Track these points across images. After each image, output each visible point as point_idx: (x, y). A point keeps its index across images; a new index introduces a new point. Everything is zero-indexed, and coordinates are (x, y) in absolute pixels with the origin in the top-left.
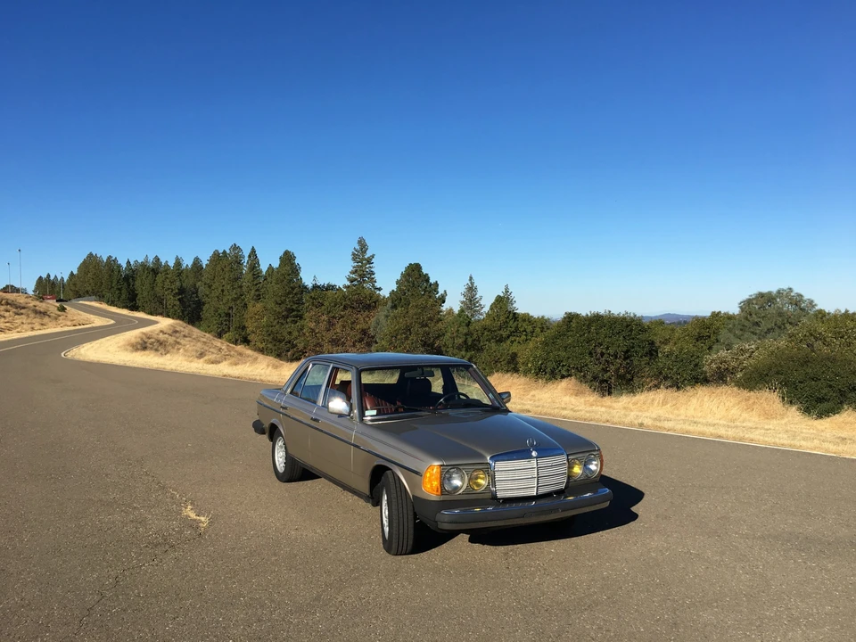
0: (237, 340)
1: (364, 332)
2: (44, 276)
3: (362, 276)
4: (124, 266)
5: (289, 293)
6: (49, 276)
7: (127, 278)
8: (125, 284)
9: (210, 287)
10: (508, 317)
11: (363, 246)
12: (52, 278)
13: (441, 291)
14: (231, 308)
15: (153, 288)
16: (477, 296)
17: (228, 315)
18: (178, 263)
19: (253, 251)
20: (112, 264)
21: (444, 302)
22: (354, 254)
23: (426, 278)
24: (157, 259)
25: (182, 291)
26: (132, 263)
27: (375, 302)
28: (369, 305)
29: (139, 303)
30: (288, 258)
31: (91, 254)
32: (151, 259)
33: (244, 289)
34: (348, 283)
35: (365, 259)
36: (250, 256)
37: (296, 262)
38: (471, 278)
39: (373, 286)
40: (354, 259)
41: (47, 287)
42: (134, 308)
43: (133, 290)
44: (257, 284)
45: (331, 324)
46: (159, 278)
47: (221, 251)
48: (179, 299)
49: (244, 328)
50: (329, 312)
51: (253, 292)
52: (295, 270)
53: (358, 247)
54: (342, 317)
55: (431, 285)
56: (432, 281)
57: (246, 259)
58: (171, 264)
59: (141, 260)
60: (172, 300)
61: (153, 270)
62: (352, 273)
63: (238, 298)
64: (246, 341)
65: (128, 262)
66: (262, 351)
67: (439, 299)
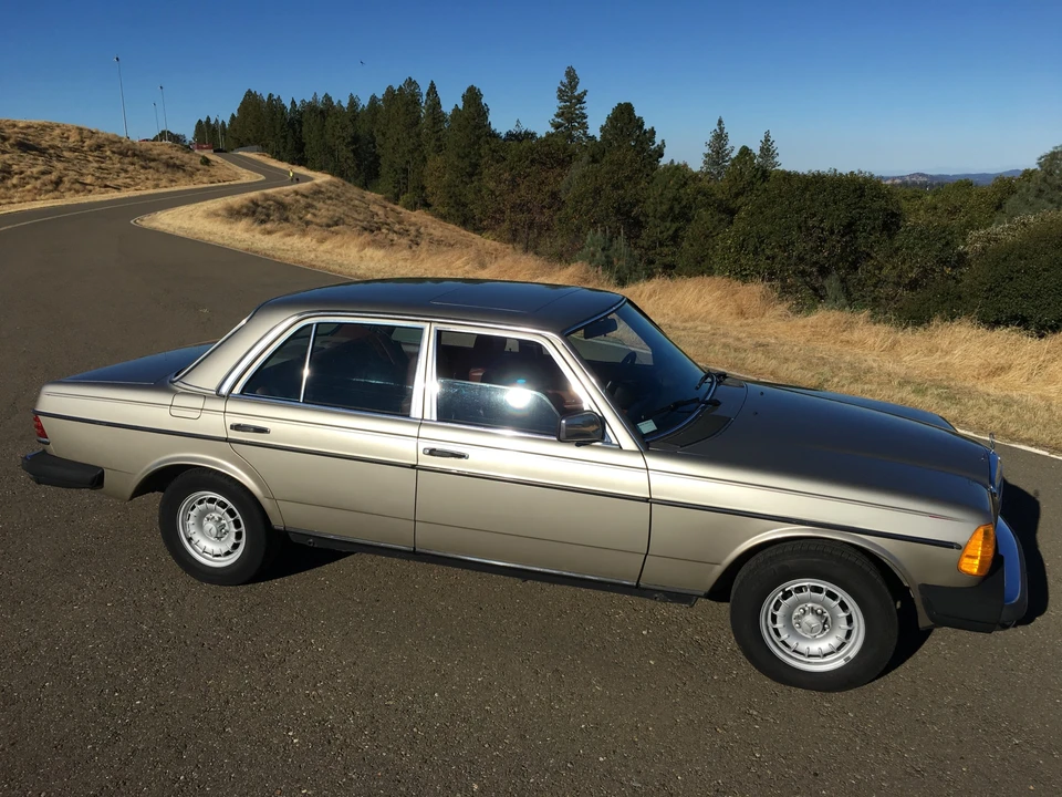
0: (416, 204)
1: (554, 195)
2: (204, 120)
3: (570, 121)
4: (289, 107)
5: (475, 143)
6: (208, 118)
7: (291, 124)
8: (291, 131)
9: (384, 135)
10: (755, 176)
11: (572, 77)
12: (212, 122)
13: (658, 141)
14: (408, 162)
15: (322, 135)
16: (727, 147)
17: (405, 171)
18: (353, 103)
19: (432, 87)
20: (274, 105)
21: (662, 155)
22: (560, 90)
23: (639, 123)
24: (328, 98)
25: (356, 139)
26: (298, 103)
27: (570, 156)
28: (563, 161)
29: (307, 154)
30: (473, 96)
31: (249, 91)
32: (320, 97)
33: (423, 137)
34: (552, 130)
35: (575, 97)
36: (428, 94)
37: (483, 101)
38: (720, 122)
39: (585, 133)
40: (560, 98)
41: (208, 134)
42: (301, 162)
43: (300, 139)
44: (438, 132)
45: (514, 184)
46: (330, 121)
47: (396, 87)
48: (353, 151)
49: (423, 188)
50: (512, 169)
51: (433, 142)
52: (482, 113)
53: (565, 81)
54: (529, 175)
55: (645, 132)
56: (647, 127)
57: (425, 98)
58: (345, 104)
59: (309, 99)
60: (344, 152)
61: (322, 112)
62: (558, 116)
63: (416, 149)
64: (426, 205)
65: (293, 102)
66: (444, 218)
67: (655, 151)
